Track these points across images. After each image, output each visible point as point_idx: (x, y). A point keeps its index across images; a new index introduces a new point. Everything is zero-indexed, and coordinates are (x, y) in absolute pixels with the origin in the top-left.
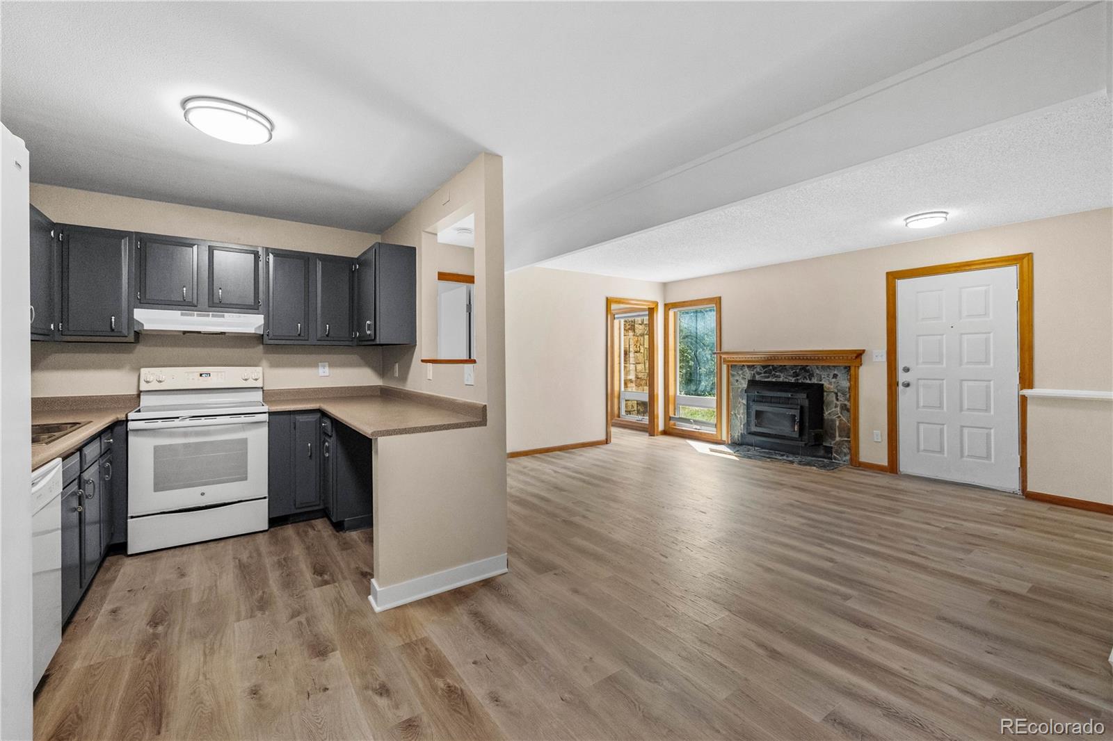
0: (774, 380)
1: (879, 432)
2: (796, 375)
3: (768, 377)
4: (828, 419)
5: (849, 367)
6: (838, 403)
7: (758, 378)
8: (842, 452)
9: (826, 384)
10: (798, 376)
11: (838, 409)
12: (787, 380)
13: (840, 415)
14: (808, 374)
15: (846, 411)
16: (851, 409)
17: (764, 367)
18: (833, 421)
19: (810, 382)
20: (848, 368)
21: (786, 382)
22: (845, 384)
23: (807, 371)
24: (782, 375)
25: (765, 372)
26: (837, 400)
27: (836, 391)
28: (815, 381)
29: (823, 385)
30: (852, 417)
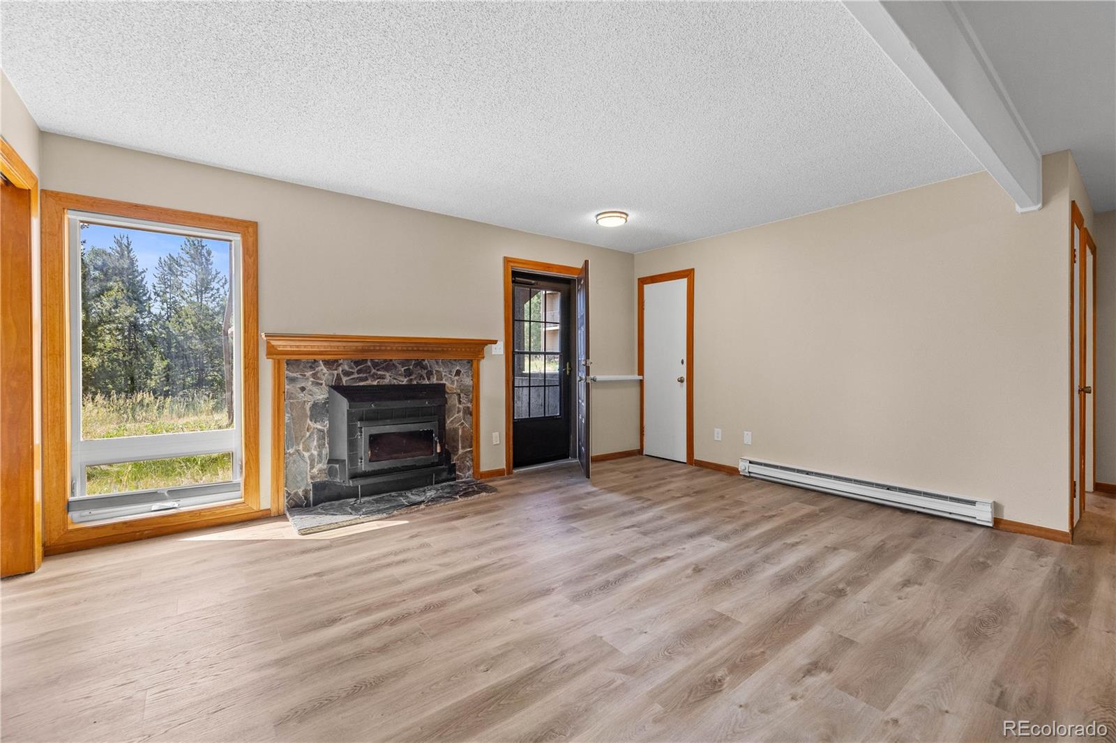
0: (375, 383)
1: (497, 433)
2: (408, 373)
3: (366, 379)
4: (450, 429)
5: (472, 361)
6: (460, 406)
7: (345, 381)
8: (465, 466)
9: (448, 384)
10: (410, 375)
11: (461, 414)
12: (395, 382)
13: (463, 421)
14: (426, 371)
15: (469, 416)
16: (472, 413)
17: (357, 363)
18: (456, 430)
19: (428, 383)
20: (470, 362)
21: (394, 385)
22: (468, 381)
23: (424, 367)
24: (388, 375)
25: (359, 372)
26: (460, 402)
27: (459, 391)
28: (434, 380)
29: (445, 384)
30: (474, 420)
